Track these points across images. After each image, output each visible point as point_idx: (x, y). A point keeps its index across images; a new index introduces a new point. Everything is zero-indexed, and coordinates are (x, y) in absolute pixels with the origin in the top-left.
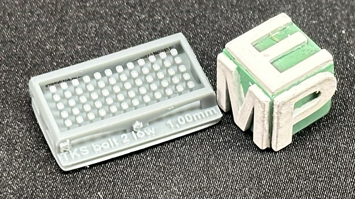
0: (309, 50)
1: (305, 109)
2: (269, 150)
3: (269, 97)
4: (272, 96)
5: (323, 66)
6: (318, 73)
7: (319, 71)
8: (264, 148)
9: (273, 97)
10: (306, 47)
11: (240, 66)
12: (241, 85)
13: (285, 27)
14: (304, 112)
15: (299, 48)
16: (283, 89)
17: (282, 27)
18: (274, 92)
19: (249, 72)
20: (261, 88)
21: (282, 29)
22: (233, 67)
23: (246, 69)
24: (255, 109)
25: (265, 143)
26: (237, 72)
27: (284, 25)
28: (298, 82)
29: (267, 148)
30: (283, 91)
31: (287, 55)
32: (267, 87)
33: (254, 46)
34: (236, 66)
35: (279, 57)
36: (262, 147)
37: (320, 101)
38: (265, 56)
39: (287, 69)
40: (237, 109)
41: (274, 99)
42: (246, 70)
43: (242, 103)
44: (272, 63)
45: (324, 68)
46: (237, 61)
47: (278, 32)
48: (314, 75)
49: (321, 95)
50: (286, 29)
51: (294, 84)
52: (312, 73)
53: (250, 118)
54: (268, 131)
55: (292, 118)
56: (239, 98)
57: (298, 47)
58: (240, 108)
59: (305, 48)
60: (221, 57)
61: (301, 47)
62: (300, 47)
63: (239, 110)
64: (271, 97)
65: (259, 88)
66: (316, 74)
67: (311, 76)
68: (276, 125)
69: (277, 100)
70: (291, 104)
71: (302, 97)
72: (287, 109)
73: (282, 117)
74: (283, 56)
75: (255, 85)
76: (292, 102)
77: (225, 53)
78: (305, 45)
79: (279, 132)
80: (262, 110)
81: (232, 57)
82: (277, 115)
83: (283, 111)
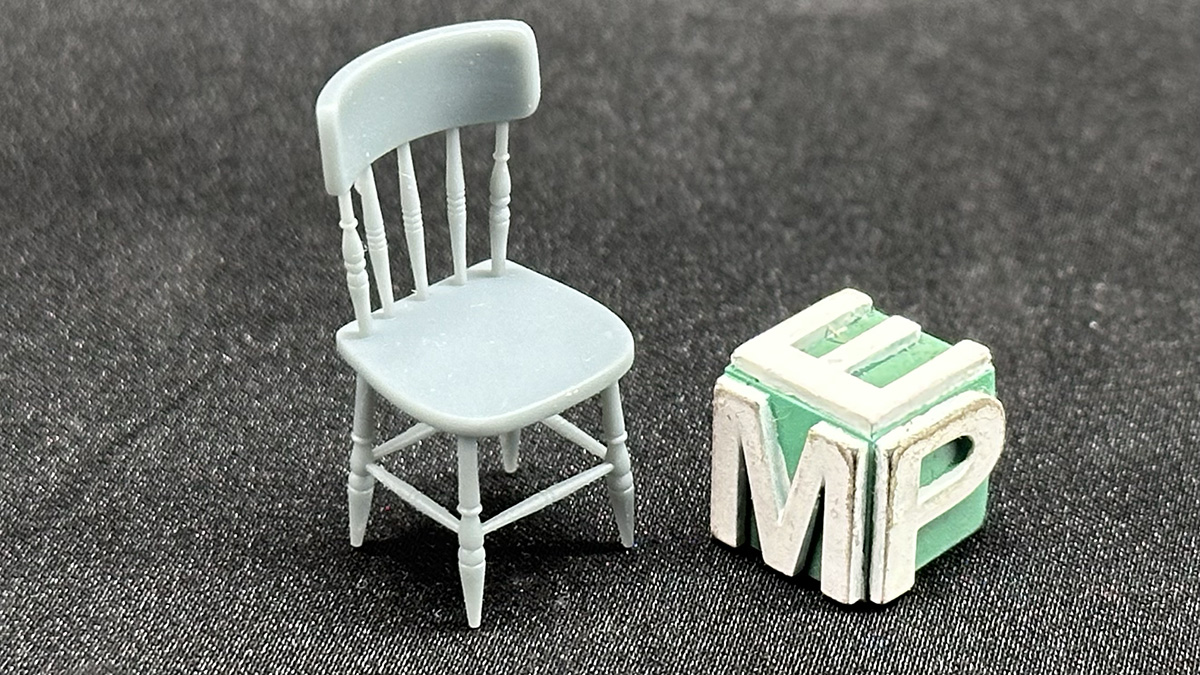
0: (927, 353)
1: (942, 487)
3: (867, 440)
4: (872, 437)
5: (973, 374)
6: (965, 389)
7: (966, 384)
9: (875, 437)
10: (919, 347)
11: (775, 393)
12: (781, 452)
13: (858, 315)
14: (941, 493)
15: (905, 350)
16: (894, 421)
17: (852, 316)
18: (876, 424)
19: (801, 399)
20: (838, 426)
21: (854, 319)
22: (762, 399)
23: (791, 394)
24: (826, 488)
26: (770, 407)
27: (857, 310)
28: (924, 406)
29: (859, 602)
30: (894, 425)
31: (881, 362)
34: (768, 396)
35: (863, 367)
36: (848, 596)
37: (972, 468)
38: (830, 361)
41: (877, 443)
42: (792, 397)
44: (855, 375)
45: (976, 377)
46: (768, 384)
47: (844, 329)
48: (956, 394)
49: (976, 450)
50: (859, 321)
51: (916, 412)
52: (952, 388)
53: (810, 527)
54: (863, 549)
55: (916, 503)
57: (903, 347)
58: (781, 513)
59: (915, 349)
60: (724, 382)
61: (909, 347)
62: (905, 346)
63: (777, 516)
64: (869, 438)
65: (834, 427)
66: (962, 392)
67: (952, 396)
68: (884, 515)
69: (884, 445)
70: (917, 456)
71: (938, 442)
72: (908, 470)
73: (898, 493)
74: (874, 365)
75: (822, 424)
76: (918, 453)
77: (732, 374)
78: (917, 344)
79: (891, 539)
80: (849, 476)
81: (752, 378)
82: (886, 485)
83: (899, 474)
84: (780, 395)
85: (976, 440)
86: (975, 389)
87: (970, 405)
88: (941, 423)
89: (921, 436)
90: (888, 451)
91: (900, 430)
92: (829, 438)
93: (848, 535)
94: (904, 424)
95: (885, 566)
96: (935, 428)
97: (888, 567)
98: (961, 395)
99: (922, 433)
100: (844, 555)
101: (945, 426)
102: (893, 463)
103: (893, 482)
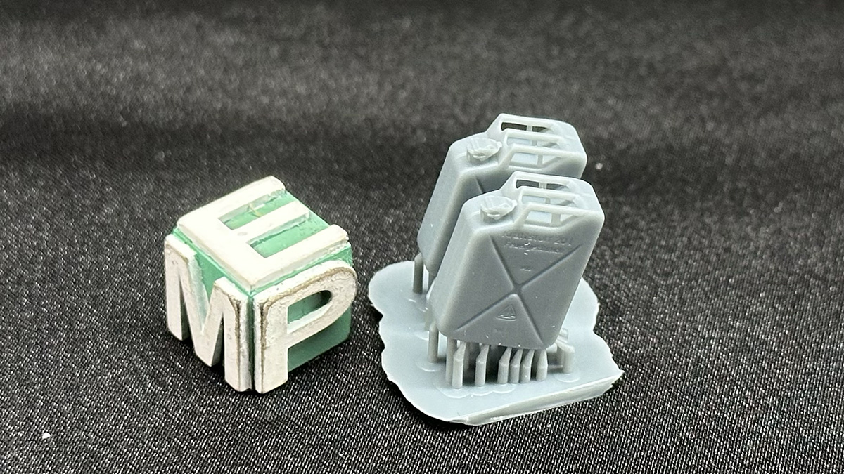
0: (312, 229)
1: (308, 322)
2: (252, 392)
3: (248, 295)
4: (251, 293)
5: (334, 250)
6: (327, 260)
7: (329, 256)
8: (243, 389)
9: (253, 293)
10: (308, 224)
11: (200, 252)
12: (204, 286)
13: (274, 196)
14: (306, 325)
15: (296, 226)
16: (270, 282)
17: (269, 197)
18: (254, 285)
19: (214, 259)
20: (233, 282)
21: (270, 199)
22: (190, 254)
23: (209, 254)
24: (224, 319)
25: (243, 381)
26: (196, 262)
27: (273, 193)
28: (294, 271)
29: (249, 389)
30: (269, 285)
31: (276, 235)
32: (242, 278)
33: (224, 223)
34: (196, 253)
35: (263, 238)
36: (239, 387)
37: (330, 309)
38: (239, 234)
39: (275, 252)
40: (198, 328)
41: (254, 297)
42: (210, 257)
43: (205, 315)
44: (252, 246)
45: (336, 252)
46: (196, 245)
47: (263, 205)
48: (319, 263)
49: (333, 300)
50: (274, 201)
51: (287, 275)
52: (316, 260)
53: (218, 339)
54: (248, 359)
55: (285, 333)
56: (200, 307)
57: (295, 224)
58: (203, 326)
59: (304, 226)
60: (170, 240)
61: (300, 224)
62: (297, 223)
63: (201, 329)
64: (249, 293)
65: (230, 283)
66: (323, 262)
67: (315, 265)
68: (260, 341)
69: (259, 299)
70: (283, 306)
71: (301, 297)
72: (276, 315)
73: (269, 329)
74: (271, 237)
75: (224, 278)
76: (284, 304)
77: (178, 235)
78: (307, 222)
79: (265, 356)
80: (235, 316)
81: (188, 239)
82: (260, 325)
83: (270, 318)
84: (203, 254)
85: (334, 293)
86: (335, 259)
87: (327, 272)
88: (303, 285)
89: (285, 294)
90: (260, 304)
91: (274, 288)
92: (224, 290)
93: (236, 351)
94: (276, 284)
95: (263, 371)
96: (298, 288)
97: (265, 372)
98: (323, 264)
99: (287, 292)
100: (236, 362)
101: (306, 286)
102: (264, 311)
103: (264, 322)
